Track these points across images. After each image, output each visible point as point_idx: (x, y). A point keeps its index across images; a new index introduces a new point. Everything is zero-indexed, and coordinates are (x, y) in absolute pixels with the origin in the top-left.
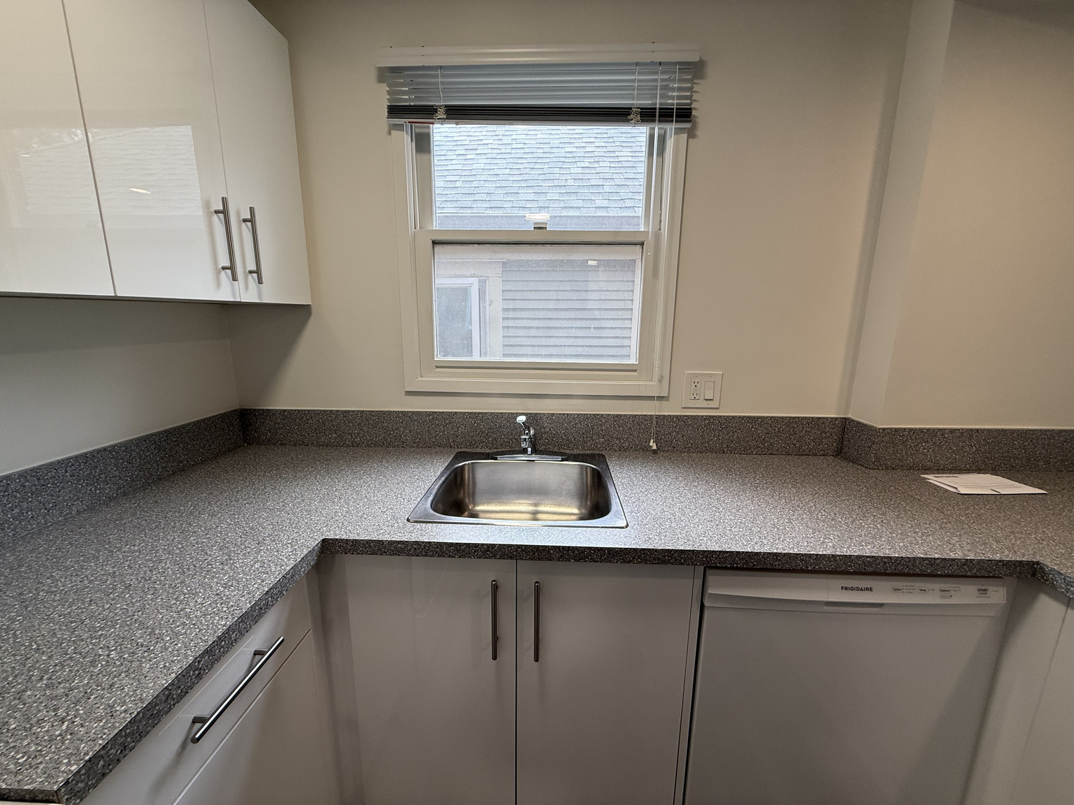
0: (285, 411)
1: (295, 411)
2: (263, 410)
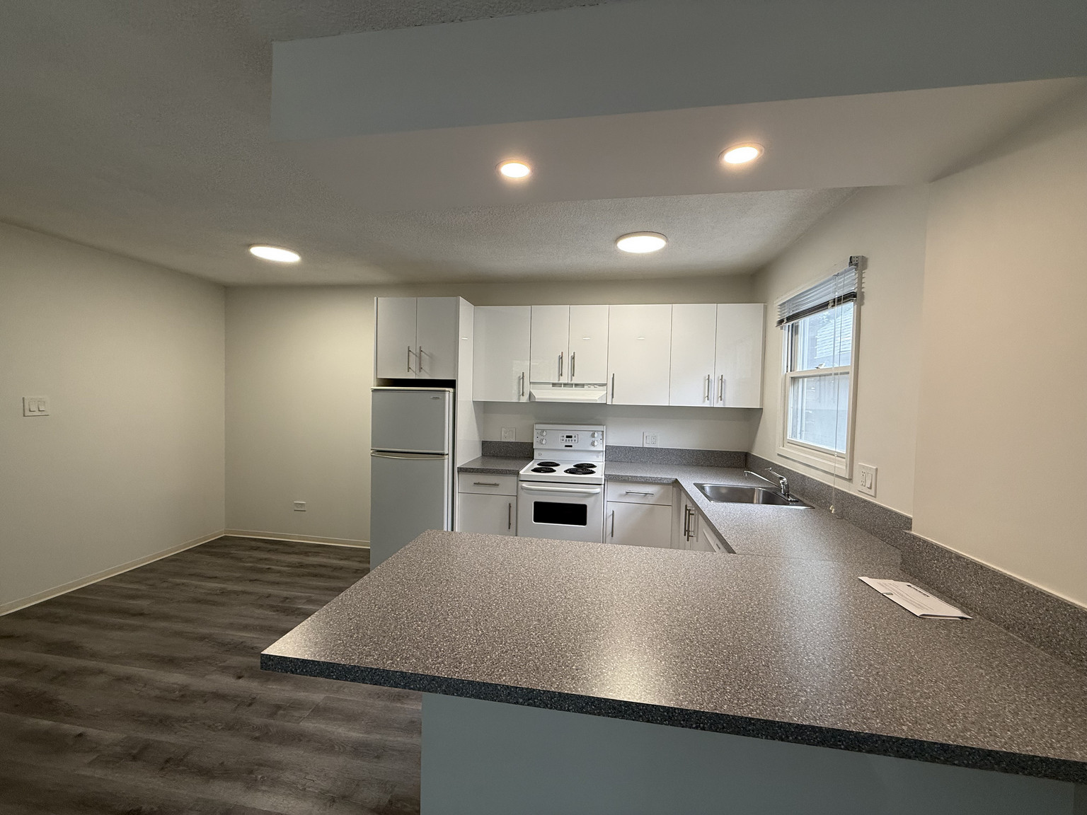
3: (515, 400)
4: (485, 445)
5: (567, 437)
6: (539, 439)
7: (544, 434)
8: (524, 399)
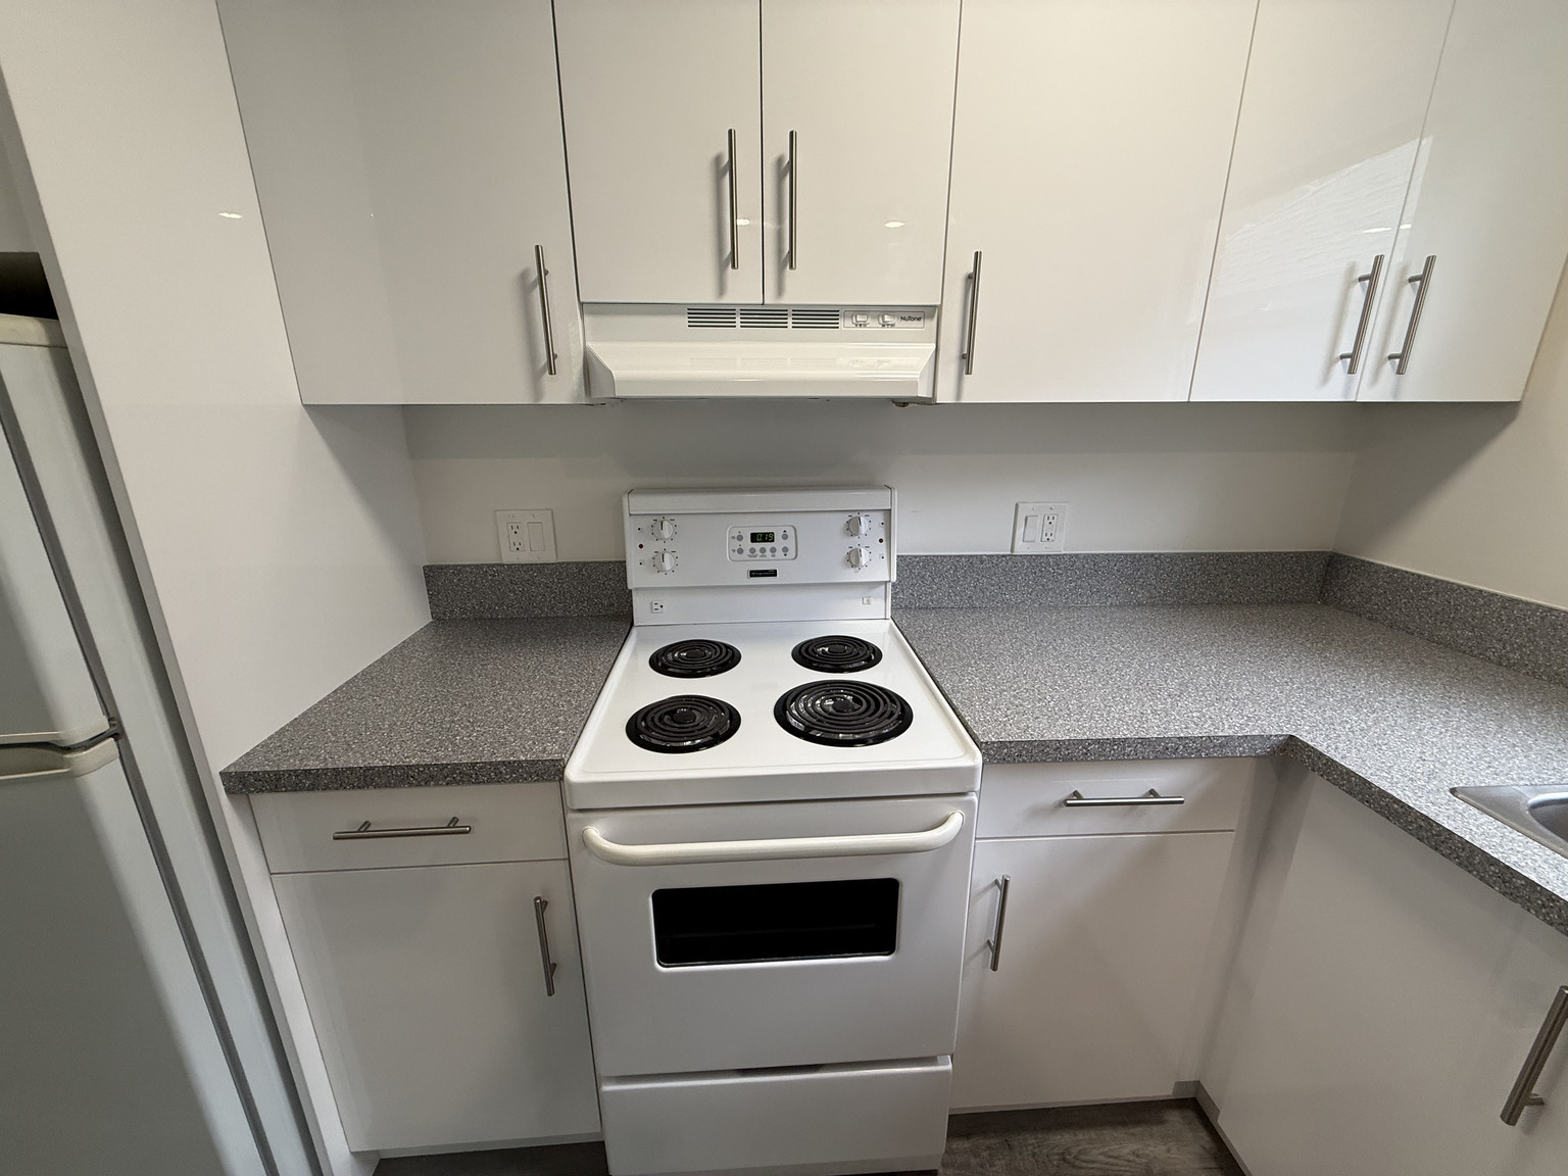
0: (1396, 570)
1: (1413, 574)
2: (1363, 561)
3: (519, 395)
4: (440, 582)
5: (755, 538)
6: (648, 553)
7: (667, 532)
8: (562, 389)
